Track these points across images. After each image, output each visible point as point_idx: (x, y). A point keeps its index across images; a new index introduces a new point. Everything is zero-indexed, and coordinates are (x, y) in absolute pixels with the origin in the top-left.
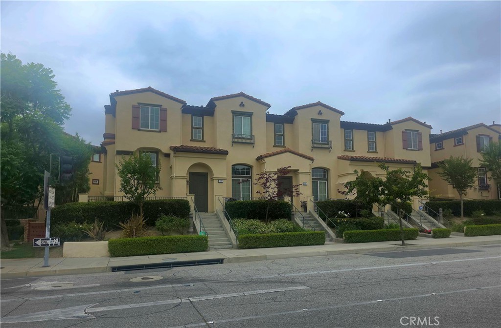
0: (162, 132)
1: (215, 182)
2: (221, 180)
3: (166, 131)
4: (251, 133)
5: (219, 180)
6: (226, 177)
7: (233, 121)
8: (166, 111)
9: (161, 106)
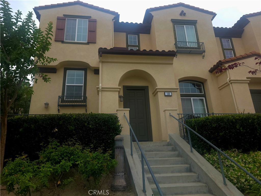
0: (90, 44)
1: (160, 95)
2: (168, 93)
3: (95, 43)
4: (198, 39)
5: (165, 92)
6: (175, 88)
7: (174, 30)
8: (96, 21)
9: (91, 17)
